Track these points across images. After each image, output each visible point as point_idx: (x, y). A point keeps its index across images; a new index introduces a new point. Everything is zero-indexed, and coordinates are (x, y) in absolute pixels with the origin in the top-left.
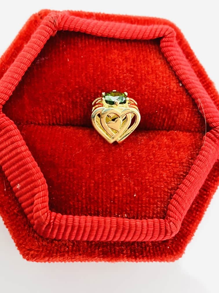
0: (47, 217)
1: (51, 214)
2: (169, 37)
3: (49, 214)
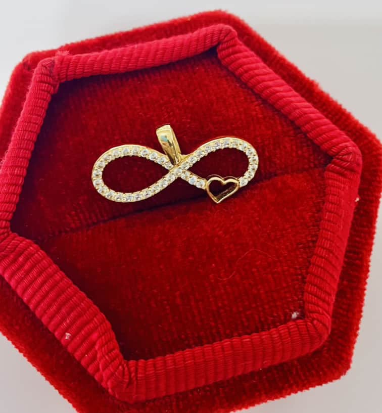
0: (123, 372)
2: (227, 41)
3: (125, 365)
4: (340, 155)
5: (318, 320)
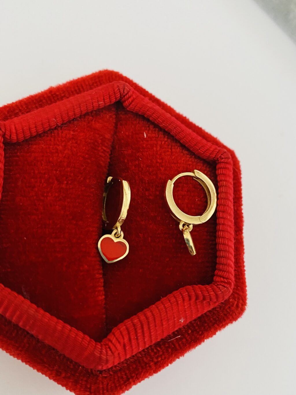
0: (223, 286)
1: (218, 282)
2: (5, 130)
3: (218, 283)
4: (123, 94)
5: (222, 154)
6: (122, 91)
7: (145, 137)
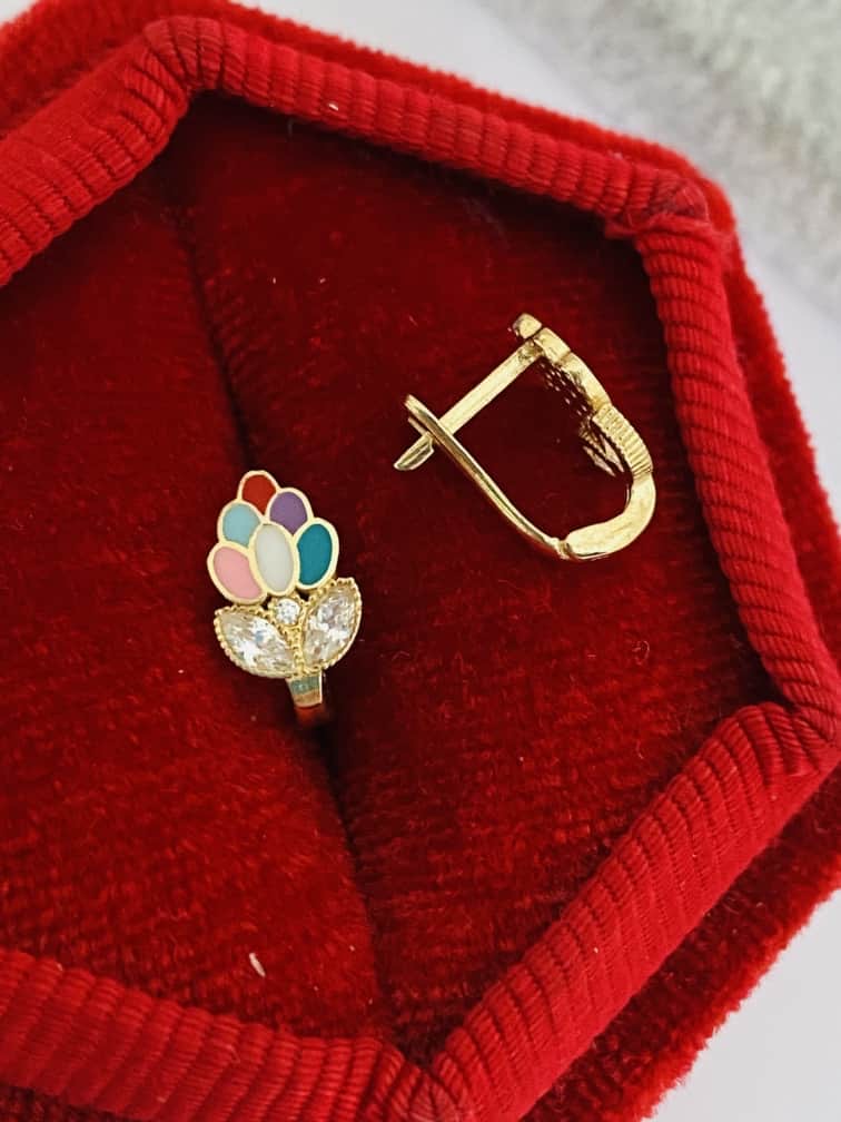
6: (441, 1092)
7: (252, 957)
